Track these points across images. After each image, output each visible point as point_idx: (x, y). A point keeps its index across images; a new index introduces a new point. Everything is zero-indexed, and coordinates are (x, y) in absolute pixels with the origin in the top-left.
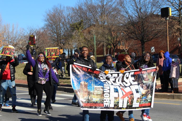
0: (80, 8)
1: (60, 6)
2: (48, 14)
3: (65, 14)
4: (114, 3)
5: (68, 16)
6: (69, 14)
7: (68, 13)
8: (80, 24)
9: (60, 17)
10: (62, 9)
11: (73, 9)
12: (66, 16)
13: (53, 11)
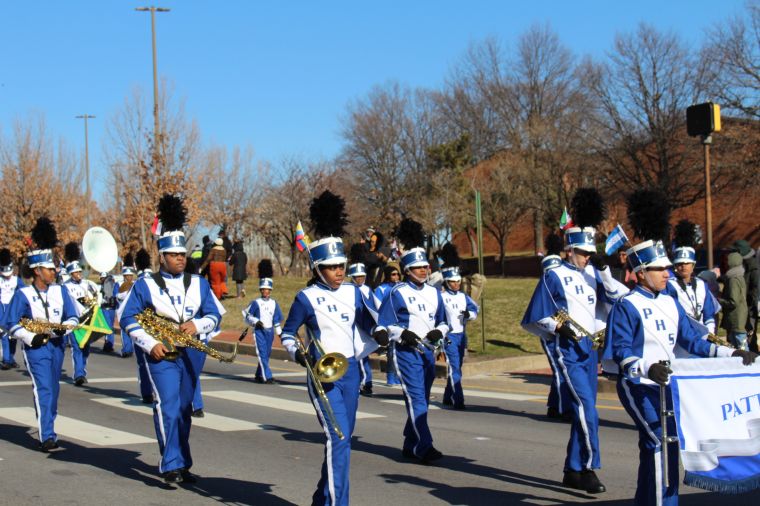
0: (460, 96)
1: (396, 88)
2: (355, 116)
3: (412, 113)
4: (573, 76)
5: (419, 123)
6: (425, 115)
7: (421, 110)
8: (459, 148)
9: (394, 123)
10: (401, 98)
11: (438, 99)
12: (415, 121)
13: (370, 106)
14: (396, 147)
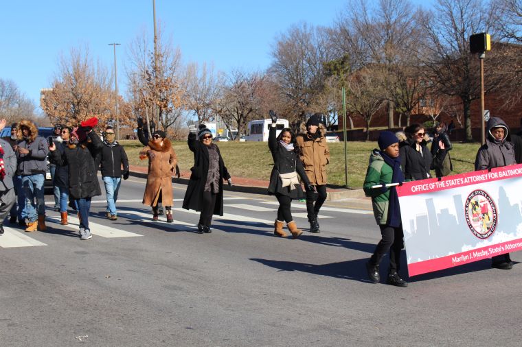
0: (345, 32)
1: (305, 26)
2: (280, 43)
3: (315, 41)
4: (414, 18)
5: (319, 47)
6: (323, 42)
7: (320, 40)
8: (342, 63)
9: (303, 48)
10: (308, 32)
11: (330, 32)
12: (316, 46)
13: (289, 37)
14: (304, 62)
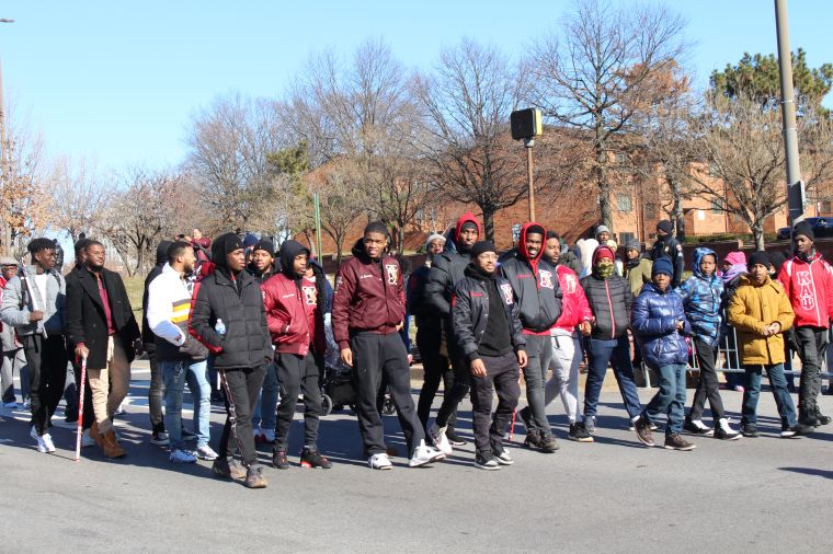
0: (300, 105)
1: (238, 97)
2: (198, 124)
3: (252, 122)
5: (259, 131)
6: (265, 123)
7: (261, 118)
8: (298, 154)
9: (236, 131)
10: (242, 107)
11: (276, 107)
12: (256, 129)
13: (213, 114)
14: (238, 154)
